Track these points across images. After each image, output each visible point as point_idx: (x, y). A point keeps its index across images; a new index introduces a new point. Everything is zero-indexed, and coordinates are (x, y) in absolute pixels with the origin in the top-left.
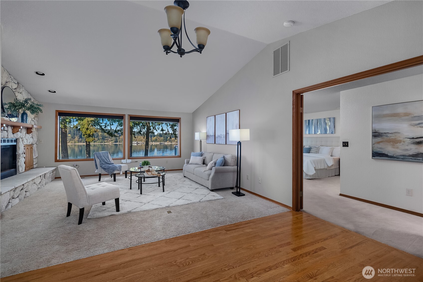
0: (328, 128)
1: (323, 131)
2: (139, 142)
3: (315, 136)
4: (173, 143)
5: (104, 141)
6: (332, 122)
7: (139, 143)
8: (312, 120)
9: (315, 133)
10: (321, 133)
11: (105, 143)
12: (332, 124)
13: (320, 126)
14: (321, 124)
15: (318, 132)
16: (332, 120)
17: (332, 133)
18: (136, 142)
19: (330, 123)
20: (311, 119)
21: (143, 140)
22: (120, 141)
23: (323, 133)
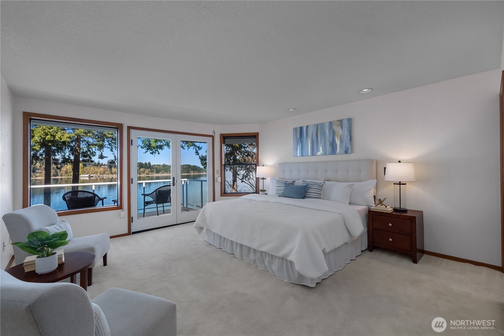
0: (338, 142)
1: (329, 149)
2: (92, 175)
3: (313, 159)
4: (142, 175)
5: (35, 175)
6: (346, 129)
7: (92, 177)
8: (307, 127)
9: (313, 154)
10: (325, 154)
11: (36, 177)
12: (346, 133)
13: (321, 139)
14: (324, 134)
15: (318, 151)
16: (345, 123)
17: (346, 152)
18: (87, 175)
19: (341, 131)
20: (304, 125)
21: (98, 172)
22: (63, 175)
23: (328, 153)
